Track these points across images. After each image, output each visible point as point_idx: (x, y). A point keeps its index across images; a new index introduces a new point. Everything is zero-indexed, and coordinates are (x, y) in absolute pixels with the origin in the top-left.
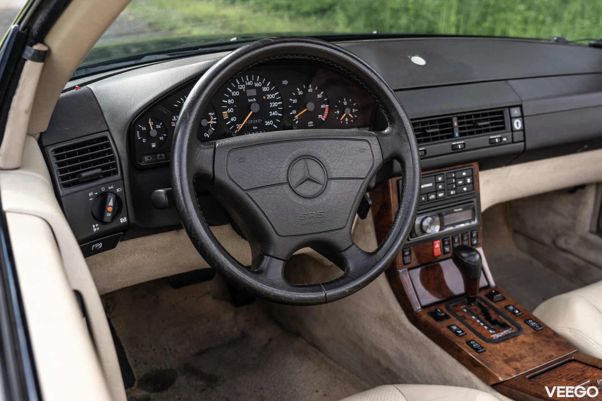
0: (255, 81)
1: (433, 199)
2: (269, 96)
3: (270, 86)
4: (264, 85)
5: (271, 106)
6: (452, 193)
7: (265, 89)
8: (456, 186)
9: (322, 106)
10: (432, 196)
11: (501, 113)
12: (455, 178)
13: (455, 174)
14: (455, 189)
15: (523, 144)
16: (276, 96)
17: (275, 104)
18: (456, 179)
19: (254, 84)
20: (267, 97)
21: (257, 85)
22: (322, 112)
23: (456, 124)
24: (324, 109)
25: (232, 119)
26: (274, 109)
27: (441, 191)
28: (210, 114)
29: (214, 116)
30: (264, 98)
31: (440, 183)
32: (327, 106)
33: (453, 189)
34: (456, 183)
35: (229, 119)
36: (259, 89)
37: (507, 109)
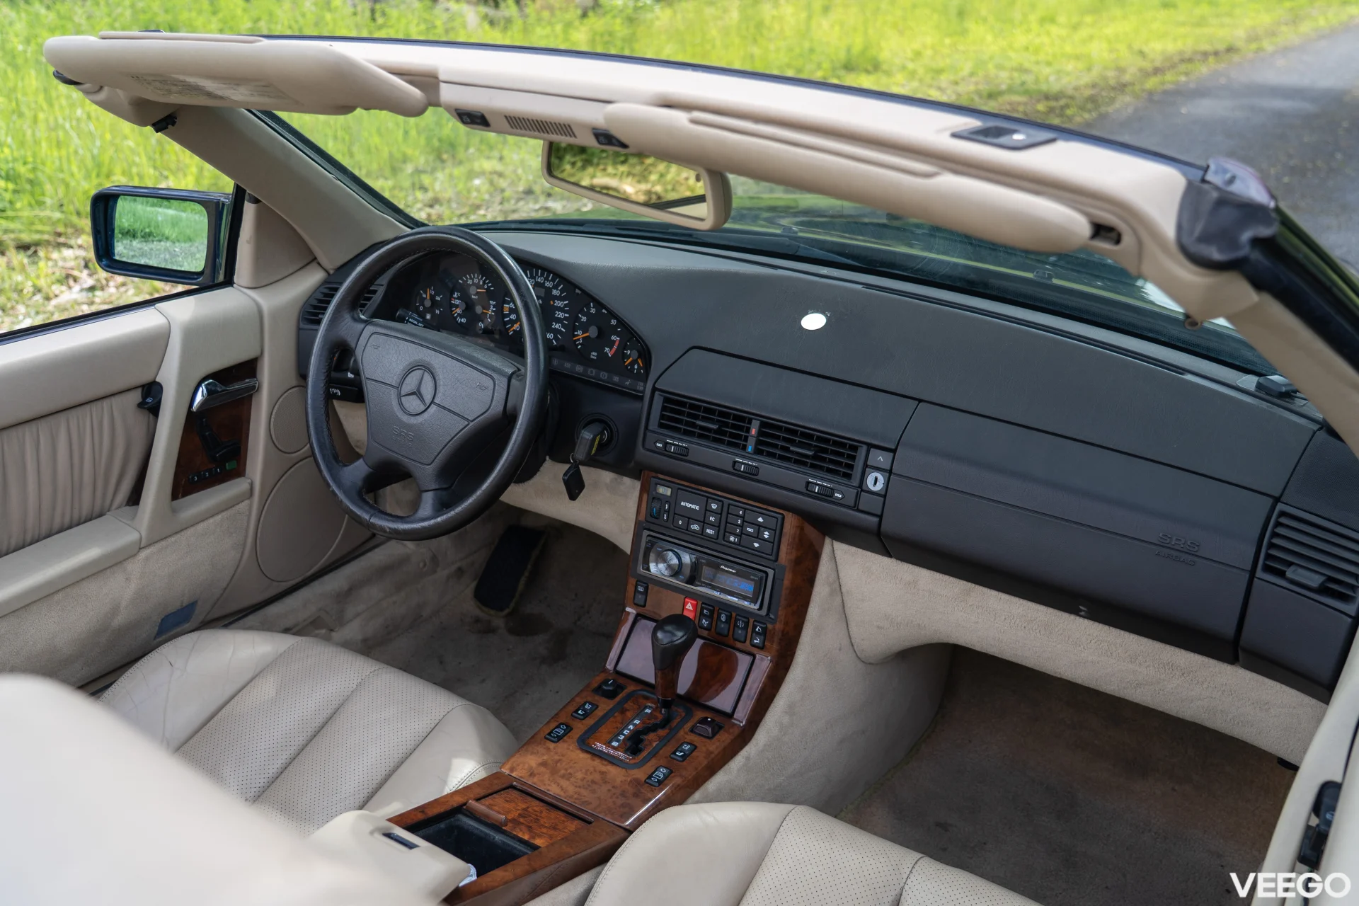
0: (547, 279)
1: (694, 531)
2: (558, 303)
3: (562, 291)
4: (556, 287)
5: (556, 316)
6: (732, 539)
7: (555, 292)
8: (742, 532)
9: (613, 338)
10: (695, 526)
11: (855, 449)
12: (742, 517)
13: (744, 513)
14: (739, 536)
15: (876, 520)
16: (565, 305)
17: (560, 315)
18: (743, 521)
19: (544, 283)
20: (554, 303)
21: (548, 284)
22: (611, 343)
23: (754, 431)
24: (614, 342)
25: (512, 317)
26: (559, 320)
27: (711, 525)
28: (491, 302)
29: (494, 306)
30: (552, 302)
31: (713, 512)
32: (618, 339)
33: (735, 535)
34: (741, 526)
35: (508, 315)
36: (549, 290)
37: (865, 448)
